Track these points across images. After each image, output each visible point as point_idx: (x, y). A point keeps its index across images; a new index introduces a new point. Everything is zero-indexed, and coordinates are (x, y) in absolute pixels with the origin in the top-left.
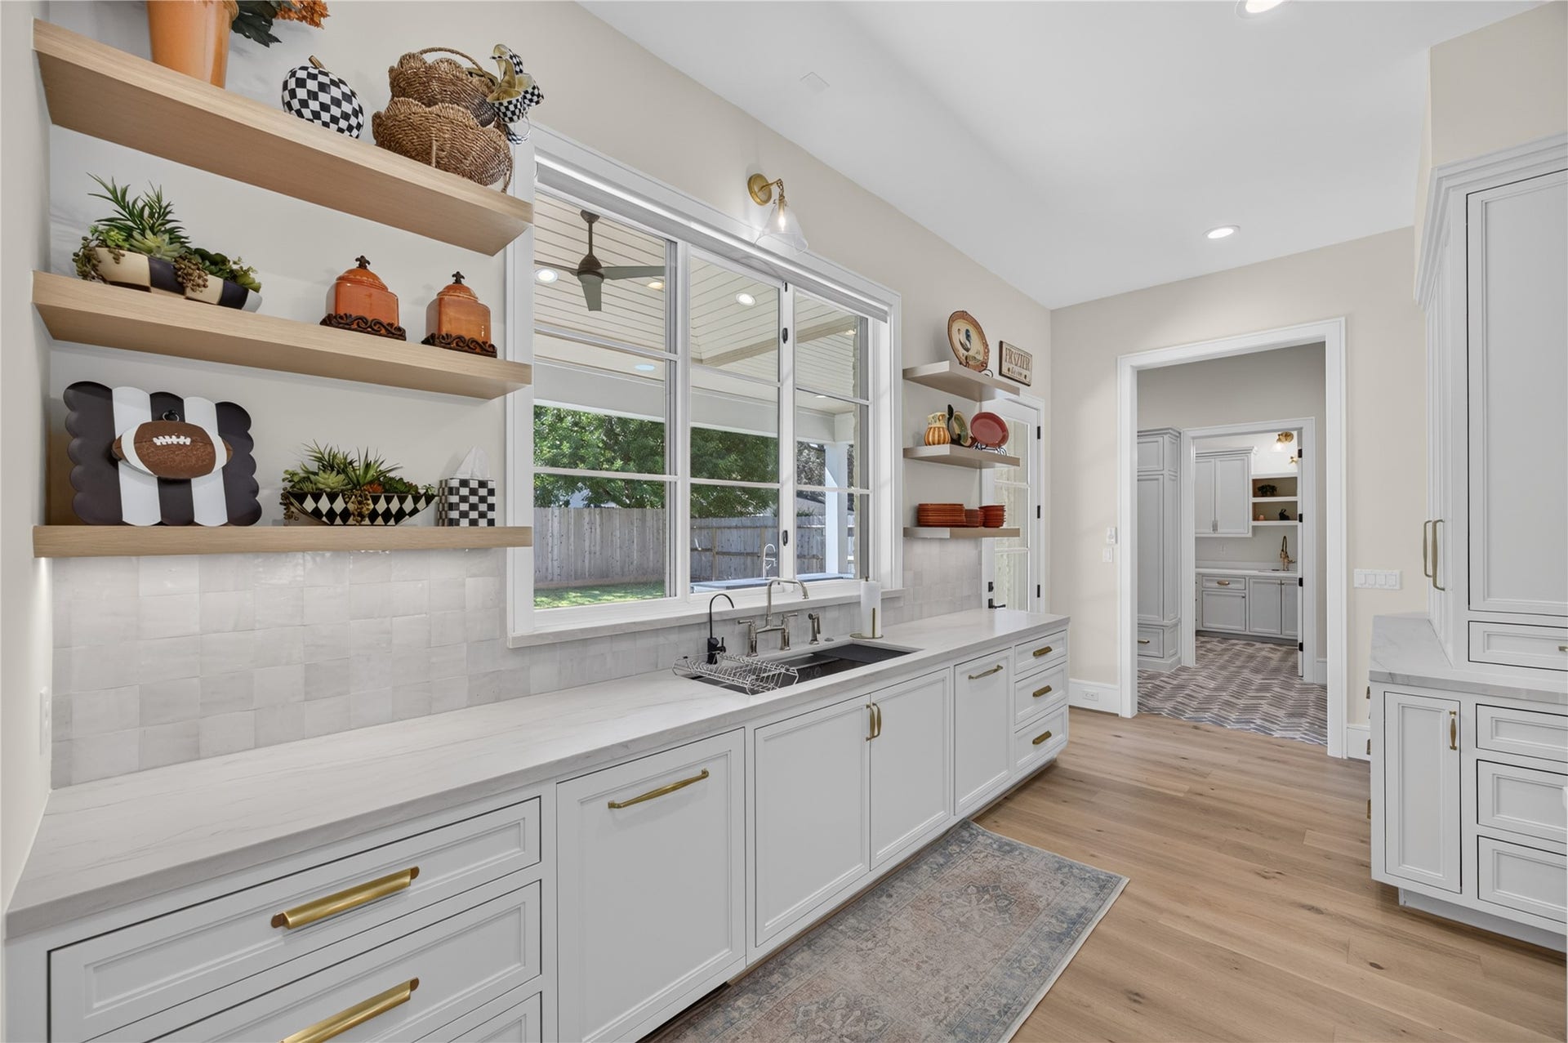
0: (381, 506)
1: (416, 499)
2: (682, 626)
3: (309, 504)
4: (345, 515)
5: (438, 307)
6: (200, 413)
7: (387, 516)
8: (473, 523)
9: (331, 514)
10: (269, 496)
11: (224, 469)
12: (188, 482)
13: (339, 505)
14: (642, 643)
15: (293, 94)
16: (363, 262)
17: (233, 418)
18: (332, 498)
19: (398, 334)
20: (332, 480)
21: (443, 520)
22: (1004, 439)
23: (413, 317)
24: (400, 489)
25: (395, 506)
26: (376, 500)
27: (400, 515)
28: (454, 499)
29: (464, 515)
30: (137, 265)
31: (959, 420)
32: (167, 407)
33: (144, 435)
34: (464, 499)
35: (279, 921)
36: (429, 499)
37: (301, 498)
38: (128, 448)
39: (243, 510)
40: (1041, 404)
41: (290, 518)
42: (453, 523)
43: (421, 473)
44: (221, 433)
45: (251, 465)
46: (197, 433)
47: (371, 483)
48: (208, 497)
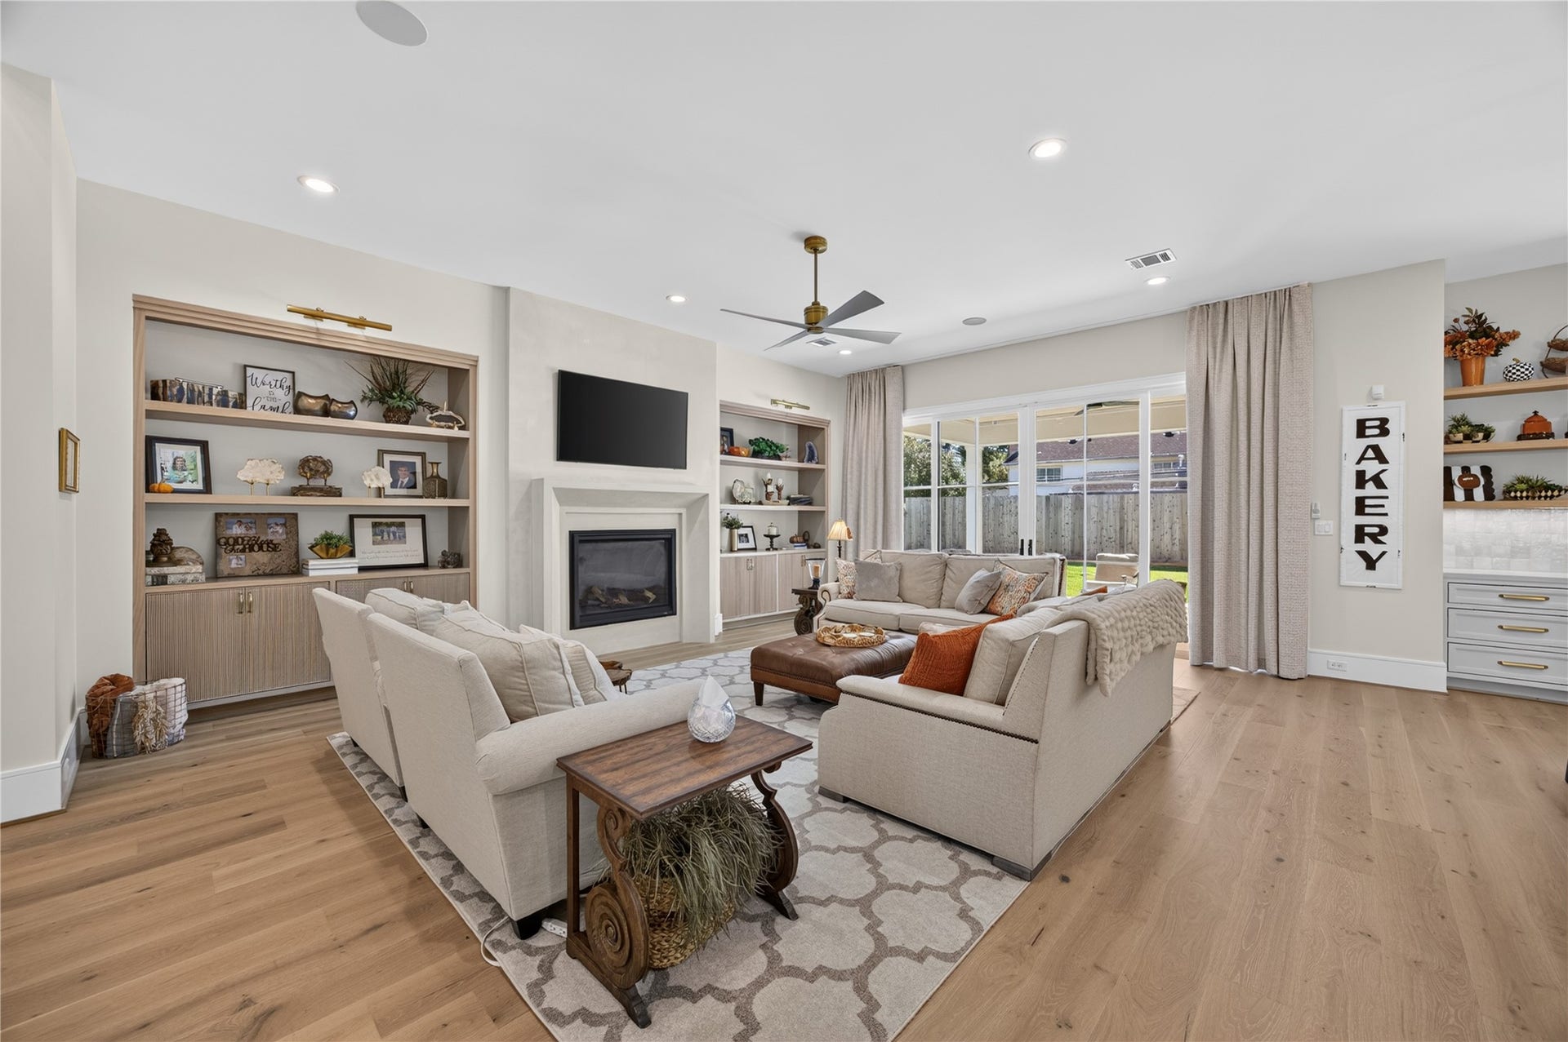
0: (1543, 494)
1: (1560, 491)
3: (1513, 494)
4: (1529, 497)
6: (1476, 470)
7: (1546, 497)
9: (1521, 498)
10: (1498, 492)
11: (1483, 486)
12: (1472, 490)
13: (1525, 494)
15: (1507, 375)
16: (1536, 413)
17: (1486, 471)
18: (1522, 492)
19: (1551, 436)
20: (1524, 486)
23: (1560, 429)
24: (1552, 488)
25: (1549, 493)
26: (1541, 492)
27: (1552, 497)
30: (1460, 437)
32: (1466, 470)
33: (1460, 478)
35: (1501, 596)
37: (1510, 492)
38: (1456, 482)
39: (1489, 495)
41: (1505, 499)
43: (1562, 482)
44: (1482, 475)
45: (1492, 483)
46: (1475, 476)
47: (1539, 486)
48: (1479, 493)
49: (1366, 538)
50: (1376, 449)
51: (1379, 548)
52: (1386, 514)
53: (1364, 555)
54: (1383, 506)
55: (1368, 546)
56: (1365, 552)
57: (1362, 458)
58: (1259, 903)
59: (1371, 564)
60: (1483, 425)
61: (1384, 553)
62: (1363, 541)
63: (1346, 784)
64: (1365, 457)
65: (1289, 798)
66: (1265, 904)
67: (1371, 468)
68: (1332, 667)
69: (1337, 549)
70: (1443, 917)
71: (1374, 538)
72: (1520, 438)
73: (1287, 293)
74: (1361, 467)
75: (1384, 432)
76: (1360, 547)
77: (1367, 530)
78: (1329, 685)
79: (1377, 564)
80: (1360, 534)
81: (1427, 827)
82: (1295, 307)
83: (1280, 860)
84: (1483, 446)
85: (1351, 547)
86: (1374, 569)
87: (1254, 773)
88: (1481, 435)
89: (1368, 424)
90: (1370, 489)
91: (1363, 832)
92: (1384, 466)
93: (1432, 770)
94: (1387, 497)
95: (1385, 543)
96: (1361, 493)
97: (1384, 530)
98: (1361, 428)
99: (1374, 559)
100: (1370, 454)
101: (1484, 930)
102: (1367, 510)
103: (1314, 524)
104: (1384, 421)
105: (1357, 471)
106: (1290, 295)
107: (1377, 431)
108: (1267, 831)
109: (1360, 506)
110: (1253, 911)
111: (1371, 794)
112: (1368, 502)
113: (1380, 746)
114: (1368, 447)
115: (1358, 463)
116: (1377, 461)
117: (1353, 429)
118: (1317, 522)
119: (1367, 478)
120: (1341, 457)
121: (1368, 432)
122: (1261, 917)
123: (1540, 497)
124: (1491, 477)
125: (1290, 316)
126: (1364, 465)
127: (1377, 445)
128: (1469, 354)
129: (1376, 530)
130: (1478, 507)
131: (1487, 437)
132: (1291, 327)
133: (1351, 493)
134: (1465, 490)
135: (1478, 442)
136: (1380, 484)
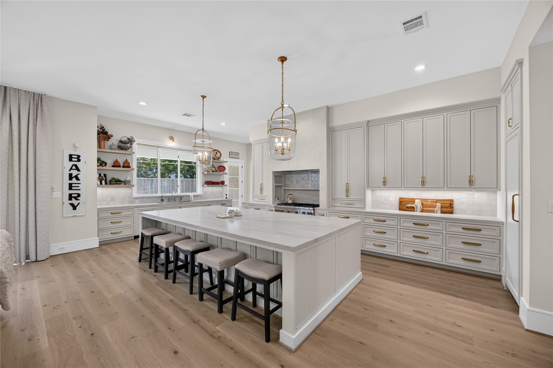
2: (158, 197)
3: (112, 183)
4: (115, 184)
5: (124, 163)
6: (102, 175)
7: (119, 184)
8: (128, 184)
10: (108, 182)
11: (104, 180)
14: (151, 199)
15: (110, 147)
16: (117, 159)
17: (105, 175)
18: (114, 182)
19: (120, 166)
20: (114, 180)
21: (125, 184)
22: (225, 170)
23: (122, 165)
24: (120, 181)
25: (120, 183)
26: (118, 182)
27: (120, 184)
28: (126, 182)
29: (127, 183)
30: (100, 164)
31: (214, 167)
32: (100, 175)
33: (99, 177)
34: (127, 182)
35: (111, 213)
36: (123, 182)
37: (111, 182)
39: (106, 184)
40: (243, 162)
41: (110, 184)
42: (126, 184)
43: (123, 179)
44: (104, 177)
45: (107, 179)
46: (102, 177)
47: (118, 180)
48: (103, 182)
49: (73, 198)
50: (76, 166)
51: (77, 202)
52: (80, 190)
53: (72, 205)
54: (79, 187)
55: (74, 201)
56: (72, 203)
57: (71, 169)
58: (98, 356)
59: (74, 208)
60: (104, 161)
61: (79, 204)
62: (72, 200)
63: (92, 292)
64: (72, 168)
65: (78, 309)
66: (100, 355)
67: (74, 173)
68: (61, 250)
69: (61, 203)
70: (143, 316)
71: (76, 198)
72: (113, 166)
73: (40, 96)
74: (70, 172)
75: (79, 160)
76: (71, 202)
77: (73, 195)
78: (61, 257)
79: (77, 208)
80: (70, 197)
81: (122, 292)
82: (44, 103)
83: (92, 334)
84: (104, 168)
85: (67, 202)
86: (76, 209)
87: (57, 307)
88: (104, 164)
89: (73, 156)
90: (74, 180)
91: (109, 305)
92: (79, 173)
93: (112, 274)
94: (80, 184)
95: (79, 200)
96: (71, 182)
97: (79, 195)
98: (71, 157)
99: (76, 206)
100: (74, 168)
101: (152, 312)
102: (73, 188)
103: (52, 194)
104: (79, 156)
105: (69, 174)
106: (41, 97)
107: (76, 160)
108: (80, 327)
109: (71, 187)
110: (98, 361)
111: (102, 291)
112: (73, 185)
113: (93, 273)
114: (73, 165)
115: (70, 170)
116: (76, 171)
117: (68, 158)
118: (53, 193)
119: (73, 176)
120: (63, 168)
121: (73, 159)
122: (103, 361)
123: (118, 184)
124: (106, 177)
125: (42, 106)
126: (72, 171)
127: (76, 165)
128: (102, 139)
129: (76, 195)
130: (103, 187)
131: (105, 165)
132: (42, 110)
133: (67, 182)
134: (100, 181)
135: (103, 166)
136: (78, 179)
